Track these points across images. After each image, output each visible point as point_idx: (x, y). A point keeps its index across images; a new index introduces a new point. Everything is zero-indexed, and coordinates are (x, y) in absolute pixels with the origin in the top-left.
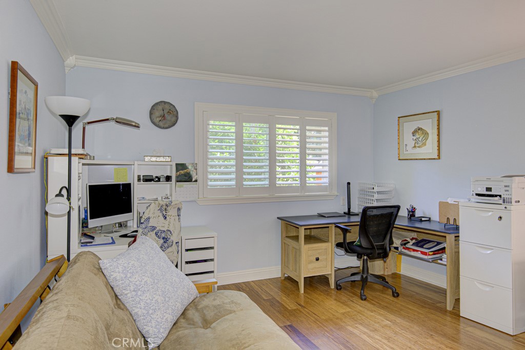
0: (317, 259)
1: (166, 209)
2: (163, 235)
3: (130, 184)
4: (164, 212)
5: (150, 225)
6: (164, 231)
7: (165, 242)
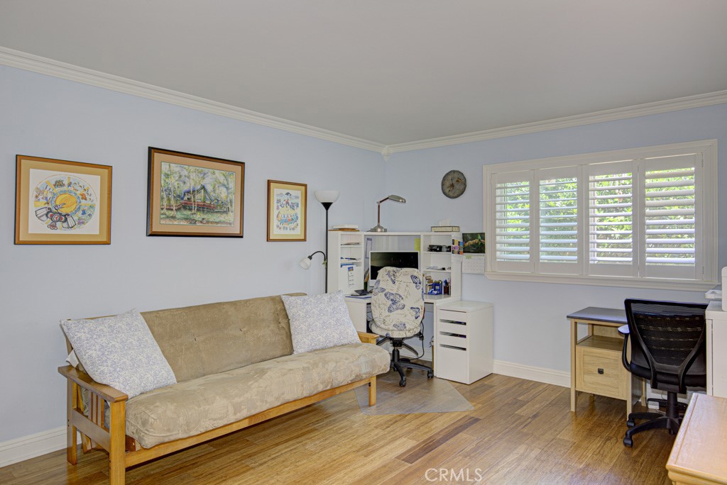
0: (601, 372)
1: (394, 275)
2: (392, 297)
3: (417, 253)
4: (393, 278)
5: (380, 286)
6: (393, 294)
7: (393, 304)
